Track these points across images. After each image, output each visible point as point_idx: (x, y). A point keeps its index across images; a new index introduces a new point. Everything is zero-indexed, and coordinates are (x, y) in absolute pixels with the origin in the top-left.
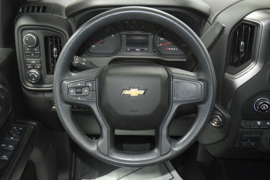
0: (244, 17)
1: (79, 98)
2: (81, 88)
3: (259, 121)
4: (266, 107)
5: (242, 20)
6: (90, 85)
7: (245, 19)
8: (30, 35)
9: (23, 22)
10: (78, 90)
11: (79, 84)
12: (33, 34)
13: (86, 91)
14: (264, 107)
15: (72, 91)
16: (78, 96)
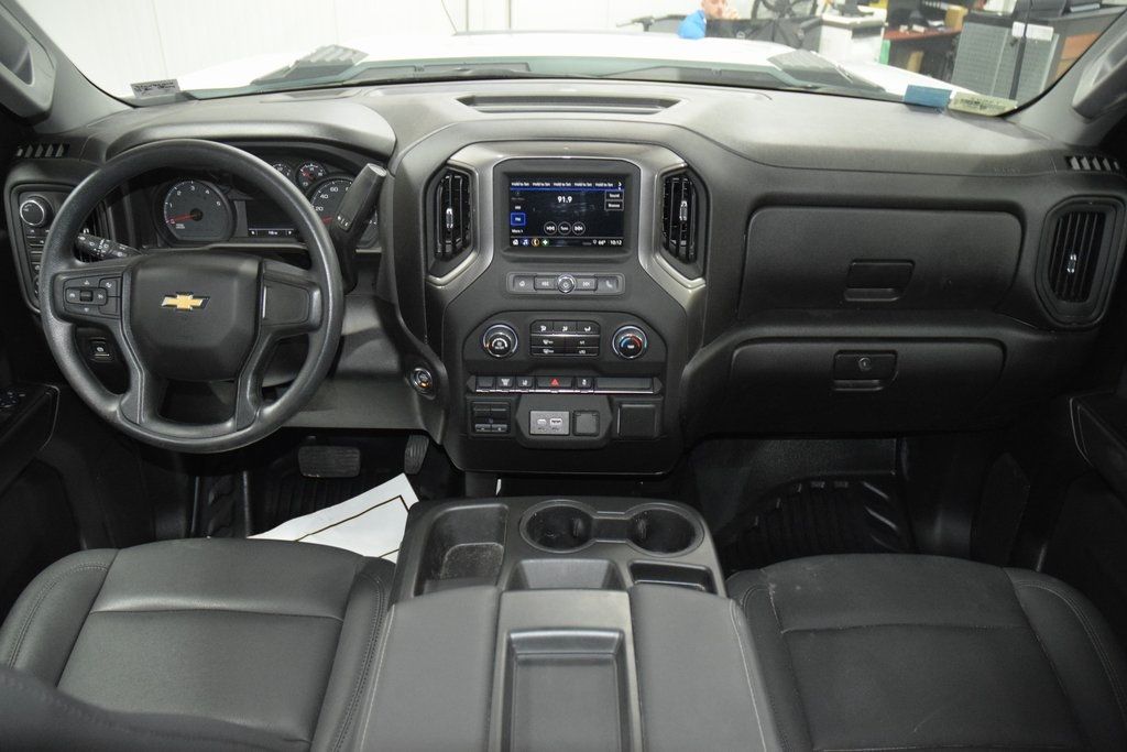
0: (449, 158)
1: (86, 310)
2: (90, 290)
3: (505, 376)
4: (503, 344)
5: (445, 164)
6: (109, 285)
7: (449, 162)
8: (33, 201)
9: (21, 175)
10: (84, 295)
11: (87, 283)
12: (38, 199)
13: (100, 296)
14: (499, 344)
15: (72, 295)
16: (84, 306)
